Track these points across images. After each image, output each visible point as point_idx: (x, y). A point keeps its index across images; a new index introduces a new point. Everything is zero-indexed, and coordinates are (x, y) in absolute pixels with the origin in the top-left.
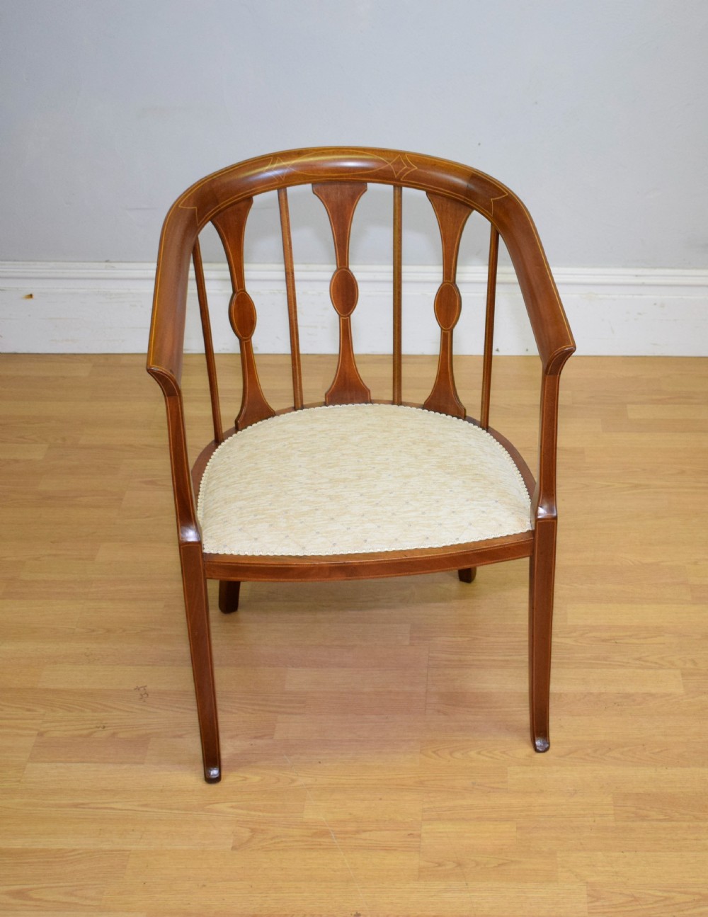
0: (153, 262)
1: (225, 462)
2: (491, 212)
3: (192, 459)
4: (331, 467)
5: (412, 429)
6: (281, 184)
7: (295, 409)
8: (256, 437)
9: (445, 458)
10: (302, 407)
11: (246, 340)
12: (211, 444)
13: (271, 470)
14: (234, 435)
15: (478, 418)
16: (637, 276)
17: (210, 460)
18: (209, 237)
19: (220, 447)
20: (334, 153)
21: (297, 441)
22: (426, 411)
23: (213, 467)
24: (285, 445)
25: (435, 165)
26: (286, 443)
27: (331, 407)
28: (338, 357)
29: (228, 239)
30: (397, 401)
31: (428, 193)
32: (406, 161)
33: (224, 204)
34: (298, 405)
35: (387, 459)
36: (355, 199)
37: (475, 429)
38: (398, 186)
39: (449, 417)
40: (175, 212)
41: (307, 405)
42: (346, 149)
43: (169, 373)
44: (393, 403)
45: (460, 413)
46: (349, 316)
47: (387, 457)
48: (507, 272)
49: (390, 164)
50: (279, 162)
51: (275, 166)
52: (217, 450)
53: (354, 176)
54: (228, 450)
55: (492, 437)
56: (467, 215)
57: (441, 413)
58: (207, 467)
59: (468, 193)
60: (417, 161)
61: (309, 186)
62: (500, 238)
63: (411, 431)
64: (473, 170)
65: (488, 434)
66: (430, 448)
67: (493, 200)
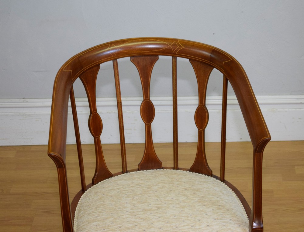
1: (87, 201)
2: (223, 68)
3: (71, 199)
4: (143, 203)
7: (123, 173)
8: (103, 188)
9: (202, 197)
10: (127, 172)
11: (97, 138)
12: (80, 191)
13: (112, 205)
14: (92, 187)
15: (219, 176)
16: (297, 99)
17: (80, 200)
19: (84, 193)
20: (141, 41)
21: (125, 190)
22: (191, 172)
23: (81, 204)
25: (193, 45)
26: (119, 191)
27: (142, 171)
28: (144, 145)
29: (88, 86)
32: (178, 44)
33: (86, 68)
34: (124, 170)
36: (152, 64)
37: (217, 181)
39: (204, 175)
40: (61, 73)
41: (129, 170)
42: (148, 38)
43: (59, 156)
45: (209, 173)
46: (150, 124)
47: (172, 197)
48: (232, 99)
49: (170, 46)
50: (113, 46)
51: (111, 48)
53: (152, 52)
54: (89, 195)
56: (210, 70)
57: (199, 173)
58: (78, 204)
59: (210, 59)
60: (184, 44)
62: (228, 81)
63: (184, 183)
64: (214, 47)
65: (225, 184)
66: (194, 192)
67: (224, 63)
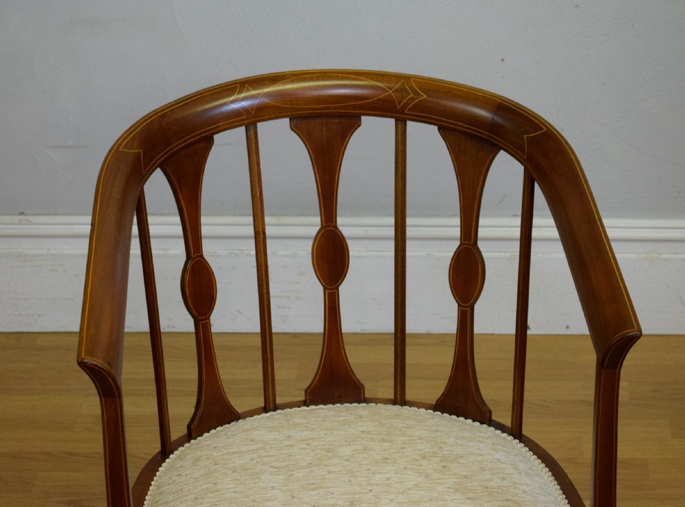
0: (86, 215)
1: (174, 481)
2: (523, 152)
3: (133, 474)
4: (313, 490)
5: (421, 439)
6: (250, 119)
7: (266, 409)
8: (215, 448)
9: (466, 477)
10: (275, 408)
11: (203, 320)
12: (156, 455)
13: (235, 492)
14: (187, 445)
15: (507, 421)
17: (155, 478)
18: (157, 188)
19: (167, 461)
20: (318, 79)
21: (270, 454)
22: (439, 413)
23: (159, 487)
24: (253, 459)
25: (450, 92)
26: (254, 456)
27: (313, 407)
28: (322, 338)
29: (181, 189)
30: (400, 399)
31: (439, 129)
32: (411, 87)
33: (176, 146)
34: (270, 405)
35: (388, 479)
36: (346, 137)
37: (504, 439)
38: (401, 121)
39: (469, 421)
40: (115, 157)
41: (281, 404)
42: (335, 73)
43: (106, 367)
44: (394, 402)
45: (483, 416)
46: (337, 288)
47: (388, 476)
48: (545, 225)
49: (390, 92)
50: (248, 90)
51: (242, 95)
52: (163, 465)
53: (346, 107)
54: (179, 466)
55: (527, 449)
56: (491, 156)
57: (458, 417)
58: (151, 488)
59: (492, 127)
60: (426, 87)
61: (287, 120)
62: (536, 185)
63: (419, 441)
64: (500, 98)
65: (522, 445)
66: (443, 464)
67: (527, 137)
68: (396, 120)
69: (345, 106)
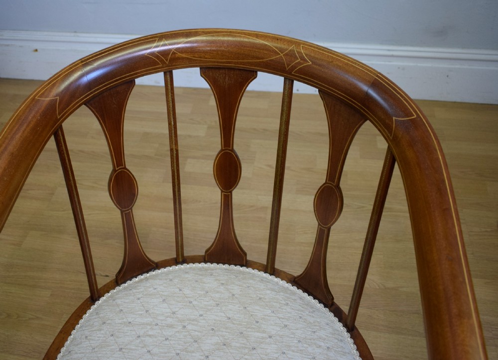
6: (167, 67)
25: (332, 61)
29: (104, 121)
30: (270, 269)
31: (320, 91)
36: (244, 86)
38: (289, 79)
44: (266, 270)
45: (327, 301)
46: (231, 192)
49: (282, 55)
56: (360, 123)
61: (197, 69)
67: (395, 120)
68: (285, 79)
69: (243, 62)
